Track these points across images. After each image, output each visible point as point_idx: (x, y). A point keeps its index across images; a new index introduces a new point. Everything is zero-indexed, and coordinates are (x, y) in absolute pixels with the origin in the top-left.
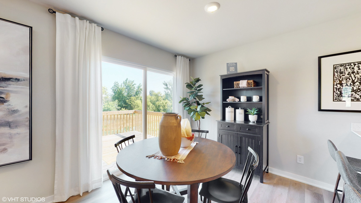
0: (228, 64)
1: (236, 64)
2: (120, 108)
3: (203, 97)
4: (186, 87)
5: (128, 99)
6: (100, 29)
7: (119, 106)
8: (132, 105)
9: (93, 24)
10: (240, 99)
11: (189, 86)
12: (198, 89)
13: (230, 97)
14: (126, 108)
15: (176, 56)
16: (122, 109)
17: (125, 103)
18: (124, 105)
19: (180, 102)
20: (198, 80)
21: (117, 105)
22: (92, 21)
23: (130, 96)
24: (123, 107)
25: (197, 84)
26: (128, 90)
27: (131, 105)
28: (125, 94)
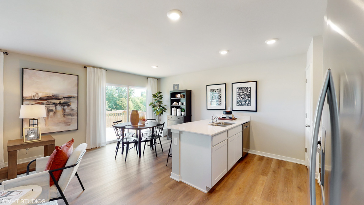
0: (174, 84)
1: (178, 84)
2: (110, 109)
3: (162, 102)
4: (153, 97)
5: (118, 100)
6: (105, 70)
7: (109, 107)
8: (123, 106)
9: (102, 70)
10: (178, 103)
11: (154, 96)
12: (160, 97)
13: (175, 102)
14: (117, 109)
15: (147, 78)
16: (113, 110)
17: (116, 104)
18: (114, 107)
19: (150, 105)
20: (160, 93)
21: (108, 106)
22: (101, 68)
23: (121, 98)
24: (114, 109)
25: (159, 95)
26: (119, 91)
27: (121, 106)
28: (116, 95)
